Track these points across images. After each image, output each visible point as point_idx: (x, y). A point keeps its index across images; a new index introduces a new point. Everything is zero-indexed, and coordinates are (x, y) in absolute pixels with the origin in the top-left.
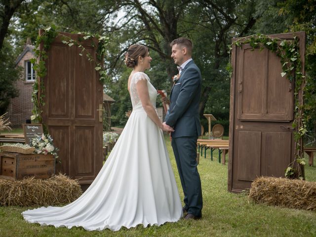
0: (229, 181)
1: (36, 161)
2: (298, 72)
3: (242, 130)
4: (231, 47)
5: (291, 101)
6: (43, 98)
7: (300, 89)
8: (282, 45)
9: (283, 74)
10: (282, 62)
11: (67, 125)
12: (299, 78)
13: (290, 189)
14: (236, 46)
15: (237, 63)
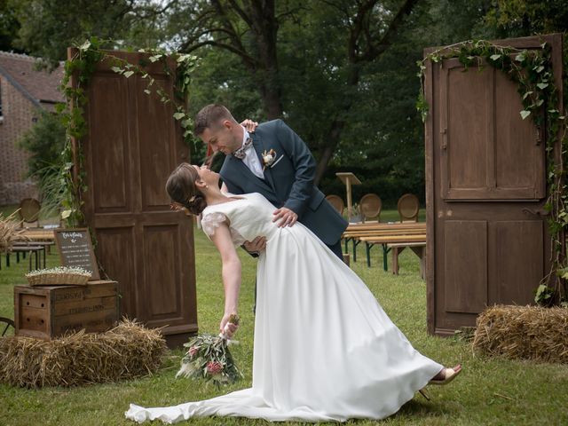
0: (429, 315)
1: (84, 298)
2: (551, 109)
3: (449, 218)
4: (423, 65)
5: (541, 164)
6: (82, 177)
7: (556, 141)
8: (521, 60)
9: (525, 114)
10: (522, 92)
11: (127, 225)
12: (554, 121)
13: (549, 327)
14: (433, 62)
15: (436, 94)
